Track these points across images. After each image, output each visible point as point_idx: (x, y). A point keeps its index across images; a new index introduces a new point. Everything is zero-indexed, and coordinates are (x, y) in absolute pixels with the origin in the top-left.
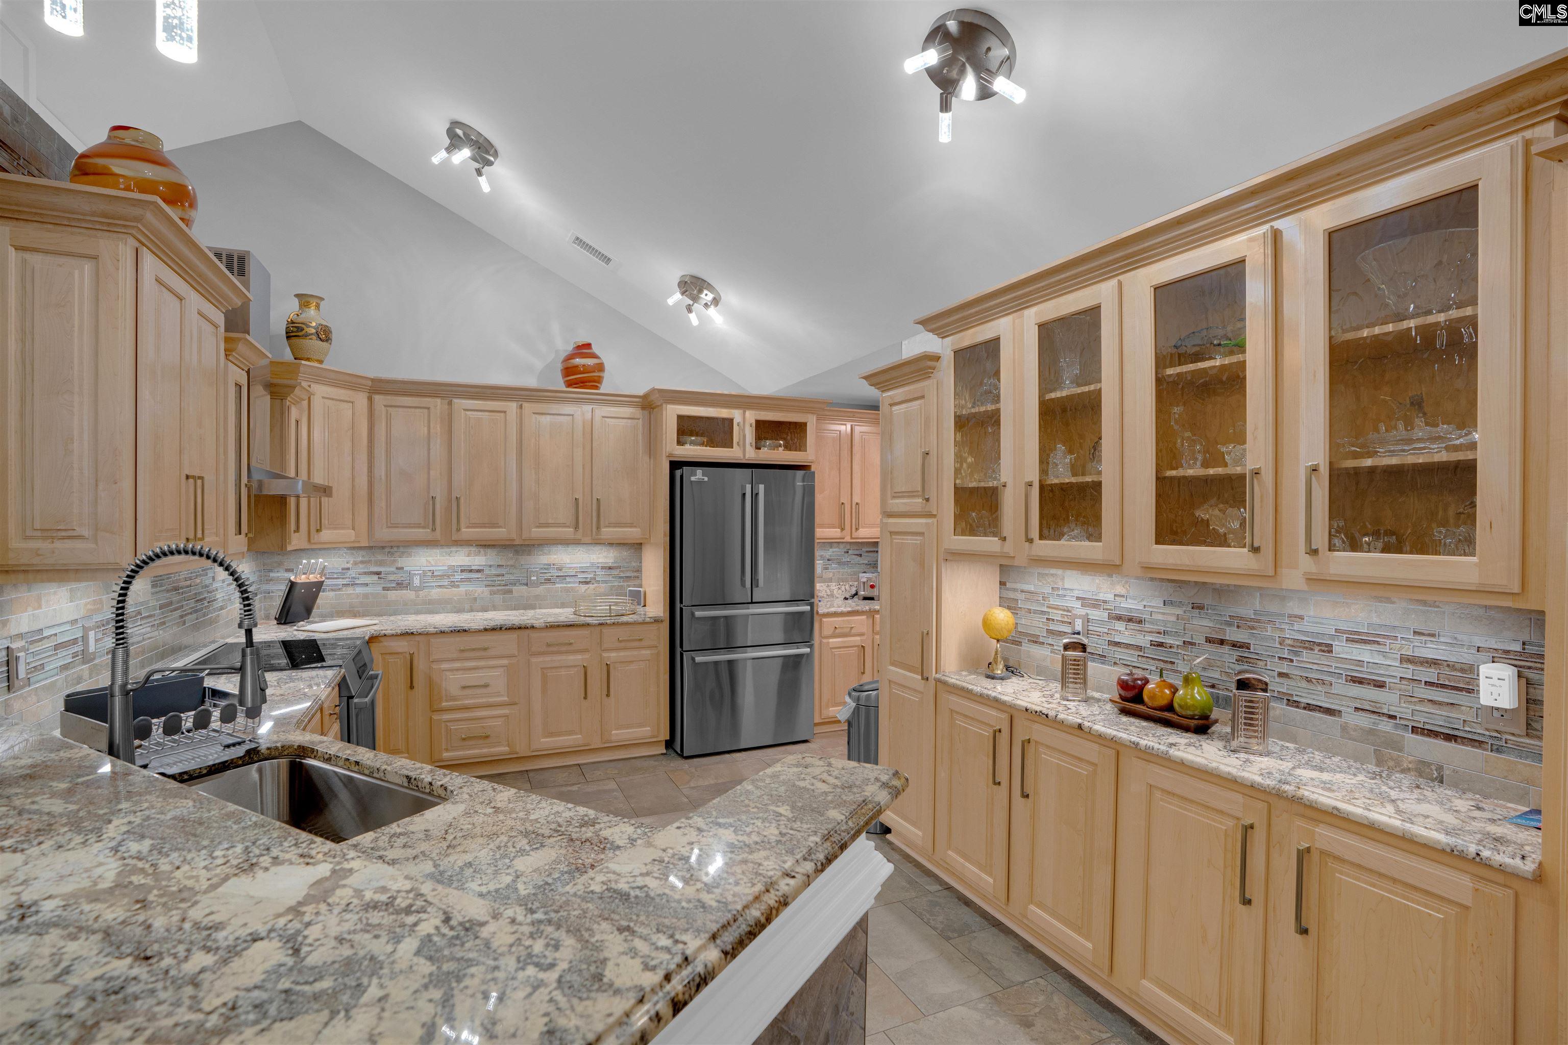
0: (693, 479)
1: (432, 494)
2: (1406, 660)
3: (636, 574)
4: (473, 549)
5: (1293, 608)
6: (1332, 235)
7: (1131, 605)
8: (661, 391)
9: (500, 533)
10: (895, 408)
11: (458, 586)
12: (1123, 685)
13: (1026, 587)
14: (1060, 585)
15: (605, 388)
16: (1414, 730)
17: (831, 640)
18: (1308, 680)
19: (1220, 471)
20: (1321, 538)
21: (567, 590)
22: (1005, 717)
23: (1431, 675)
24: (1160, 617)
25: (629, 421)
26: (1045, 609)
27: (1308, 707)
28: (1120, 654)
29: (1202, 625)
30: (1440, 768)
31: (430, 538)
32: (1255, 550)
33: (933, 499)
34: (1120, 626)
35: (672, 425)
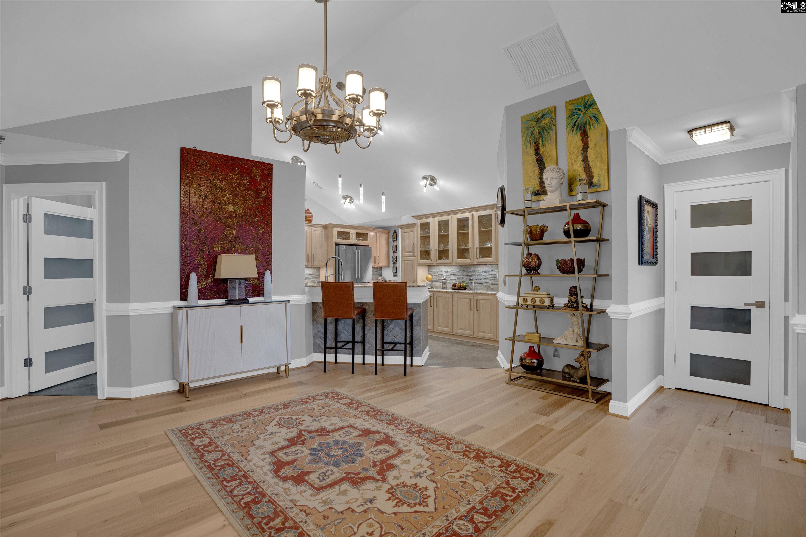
0: (343, 248)
2: (490, 274)
5: (477, 269)
6: (479, 217)
7: (454, 272)
8: (333, 224)
10: (405, 234)
12: (453, 285)
13: (434, 270)
14: (441, 270)
15: (312, 223)
16: (491, 284)
18: (478, 279)
19: (466, 248)
20: (478, 257)
24: (458, 273)
25: (321, 232)
26: (438, 275)
27: (480, 284)
28: (452, 281)
29: (465, 273)
32: (471, 259)
33: (415, 253)
34: (452, 276)
35: (335, 234)
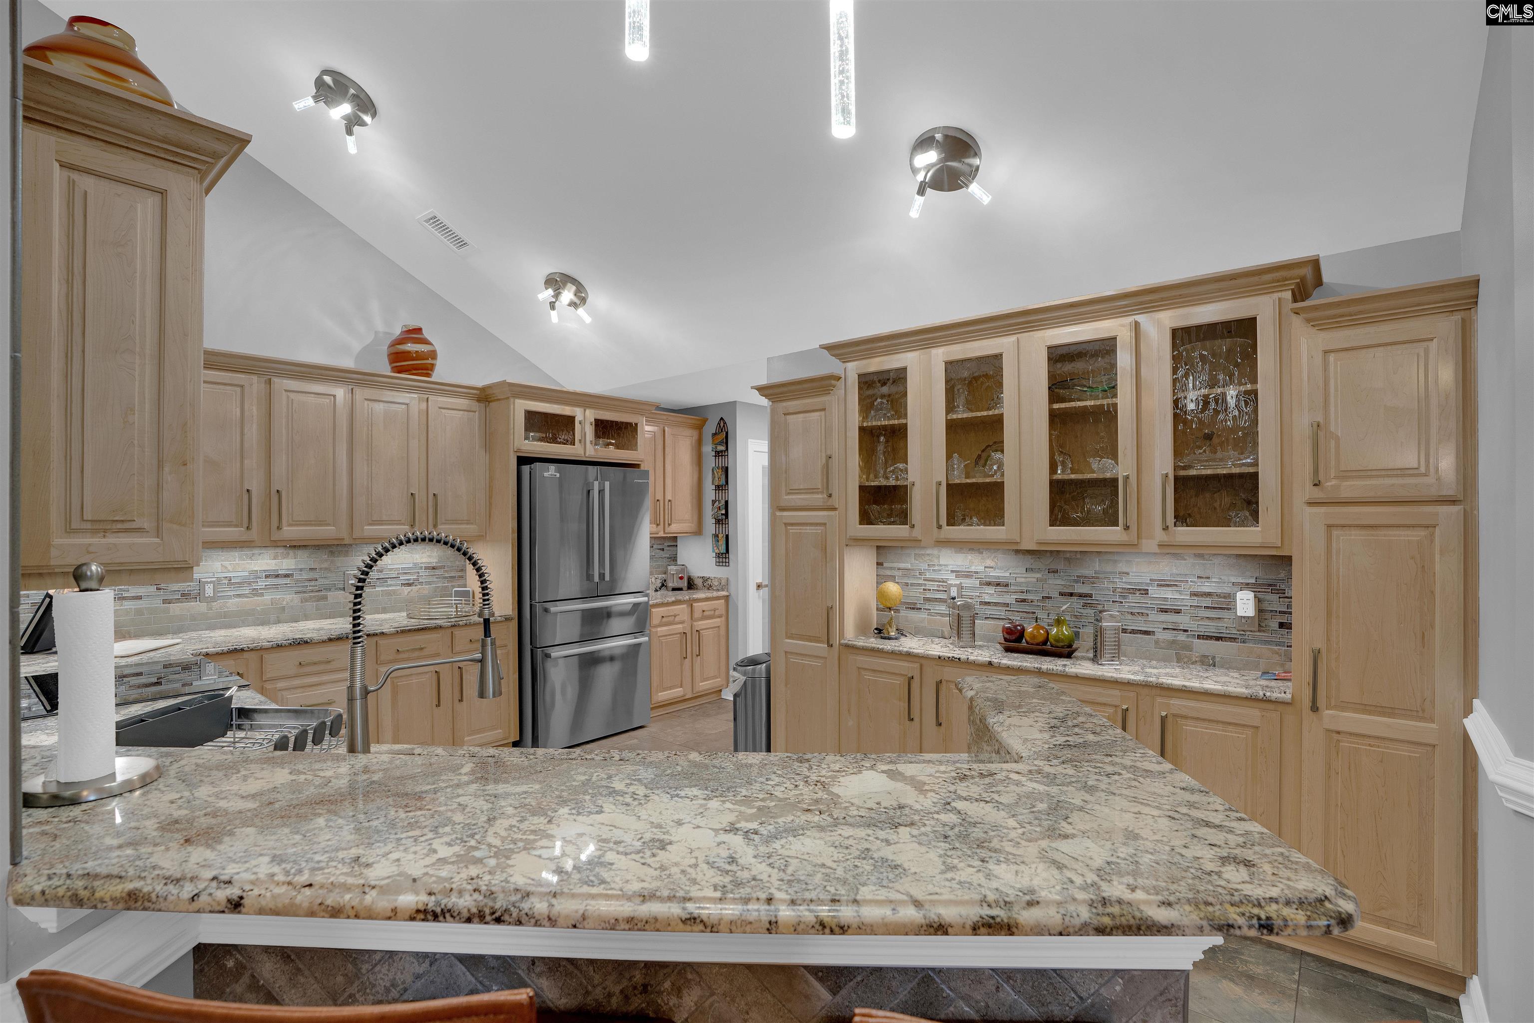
0: (546, 474)
1: (246, 487)
2: (1194, 594)
3: (460, 574)
4: (280, 551)
5: (1122, 567)
6: (1175, 332)
7: (999, 574)
8: (511, 385)
9: (327, 532)
10: (790, 418)
11: (262, 595)
12: (1005, 631)
13: (902, 565)
14: (936, 562)
16: (1199, 637)
17: (659, 629)
18: (1132, 613)
19: (1090, 476)
20: (1170, 519)
21: (389, 594)
22: (917, 665)
23: (1207, 602)
24: (1023, 580)
25: (466, 413)
26: (921, 582)
27: (1133, 632)
28: (996, 613)
29: (1055, 584)
30: (1214, 658)
31: (244, 538)
32: (1125, 527)
33: (836, 495)
34: (990, 589)
35: (520, 420)
